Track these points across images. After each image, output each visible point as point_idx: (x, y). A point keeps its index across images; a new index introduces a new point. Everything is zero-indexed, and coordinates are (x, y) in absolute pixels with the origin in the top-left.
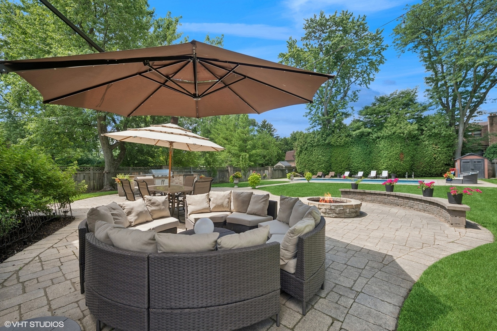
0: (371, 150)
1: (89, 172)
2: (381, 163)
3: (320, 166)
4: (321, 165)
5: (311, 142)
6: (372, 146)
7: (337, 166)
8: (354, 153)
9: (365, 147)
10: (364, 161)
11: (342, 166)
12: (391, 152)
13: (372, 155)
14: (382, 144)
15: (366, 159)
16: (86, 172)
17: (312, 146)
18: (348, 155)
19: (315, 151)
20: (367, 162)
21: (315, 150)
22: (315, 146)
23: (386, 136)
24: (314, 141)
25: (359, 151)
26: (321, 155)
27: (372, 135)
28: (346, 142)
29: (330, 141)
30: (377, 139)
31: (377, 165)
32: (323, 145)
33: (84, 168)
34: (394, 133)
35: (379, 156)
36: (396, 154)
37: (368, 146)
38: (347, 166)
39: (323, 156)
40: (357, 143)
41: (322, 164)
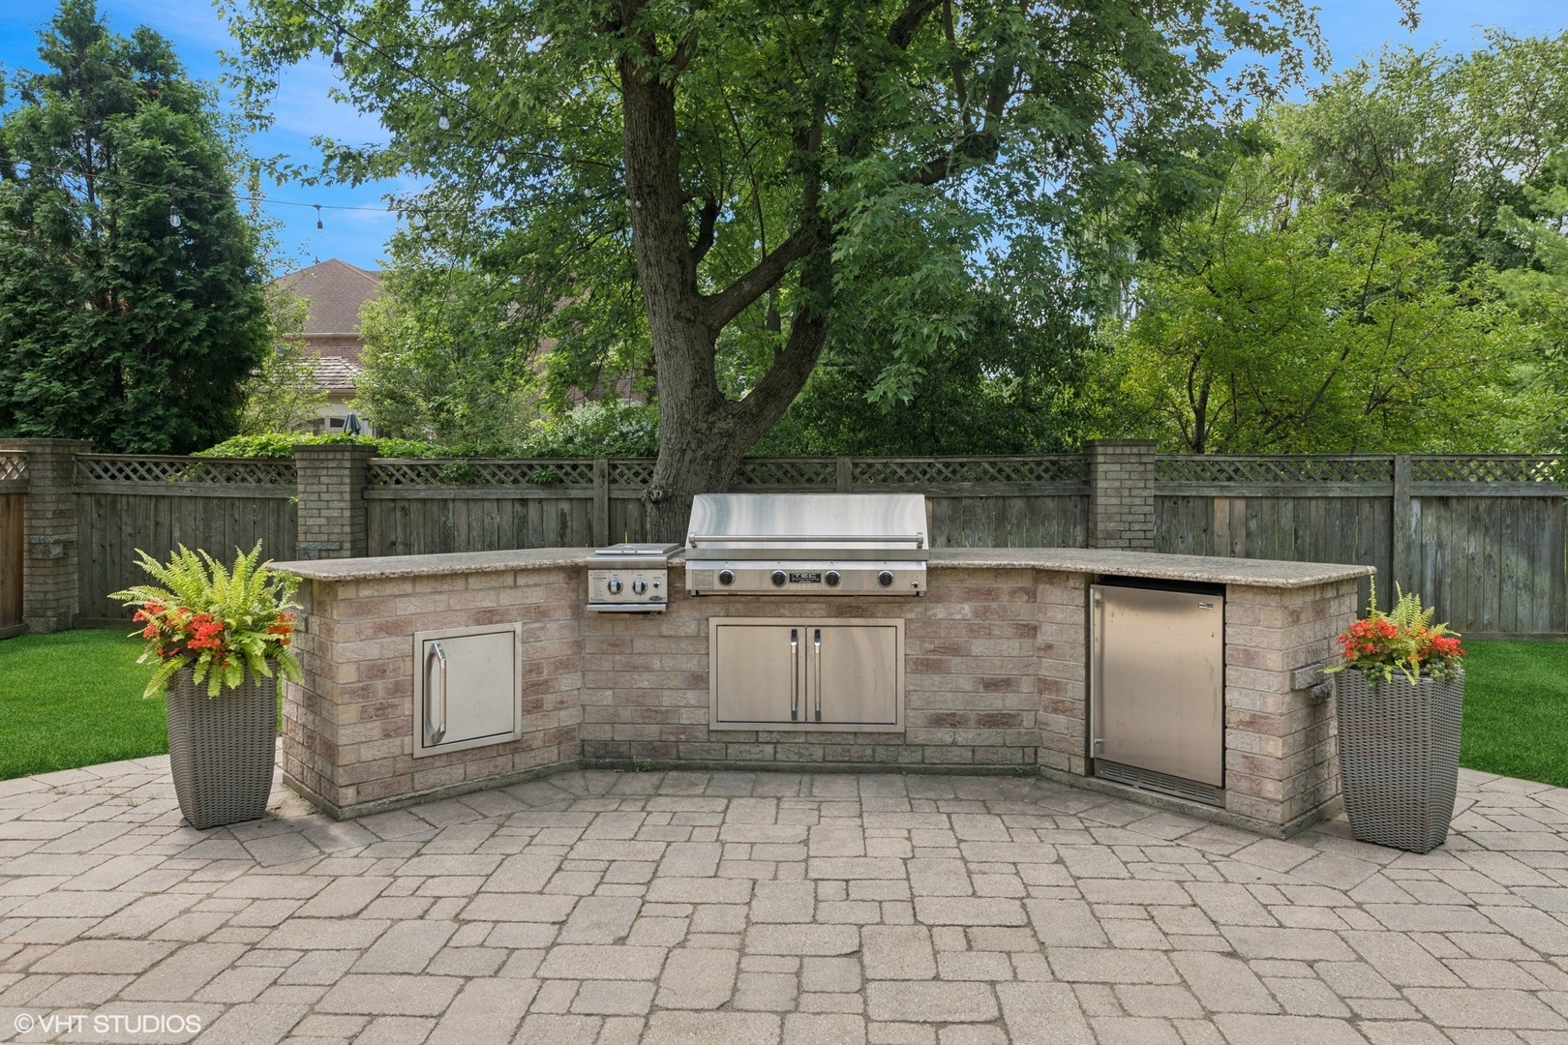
1: (589, 494)
16: (575, 493)
33: (560, 467)
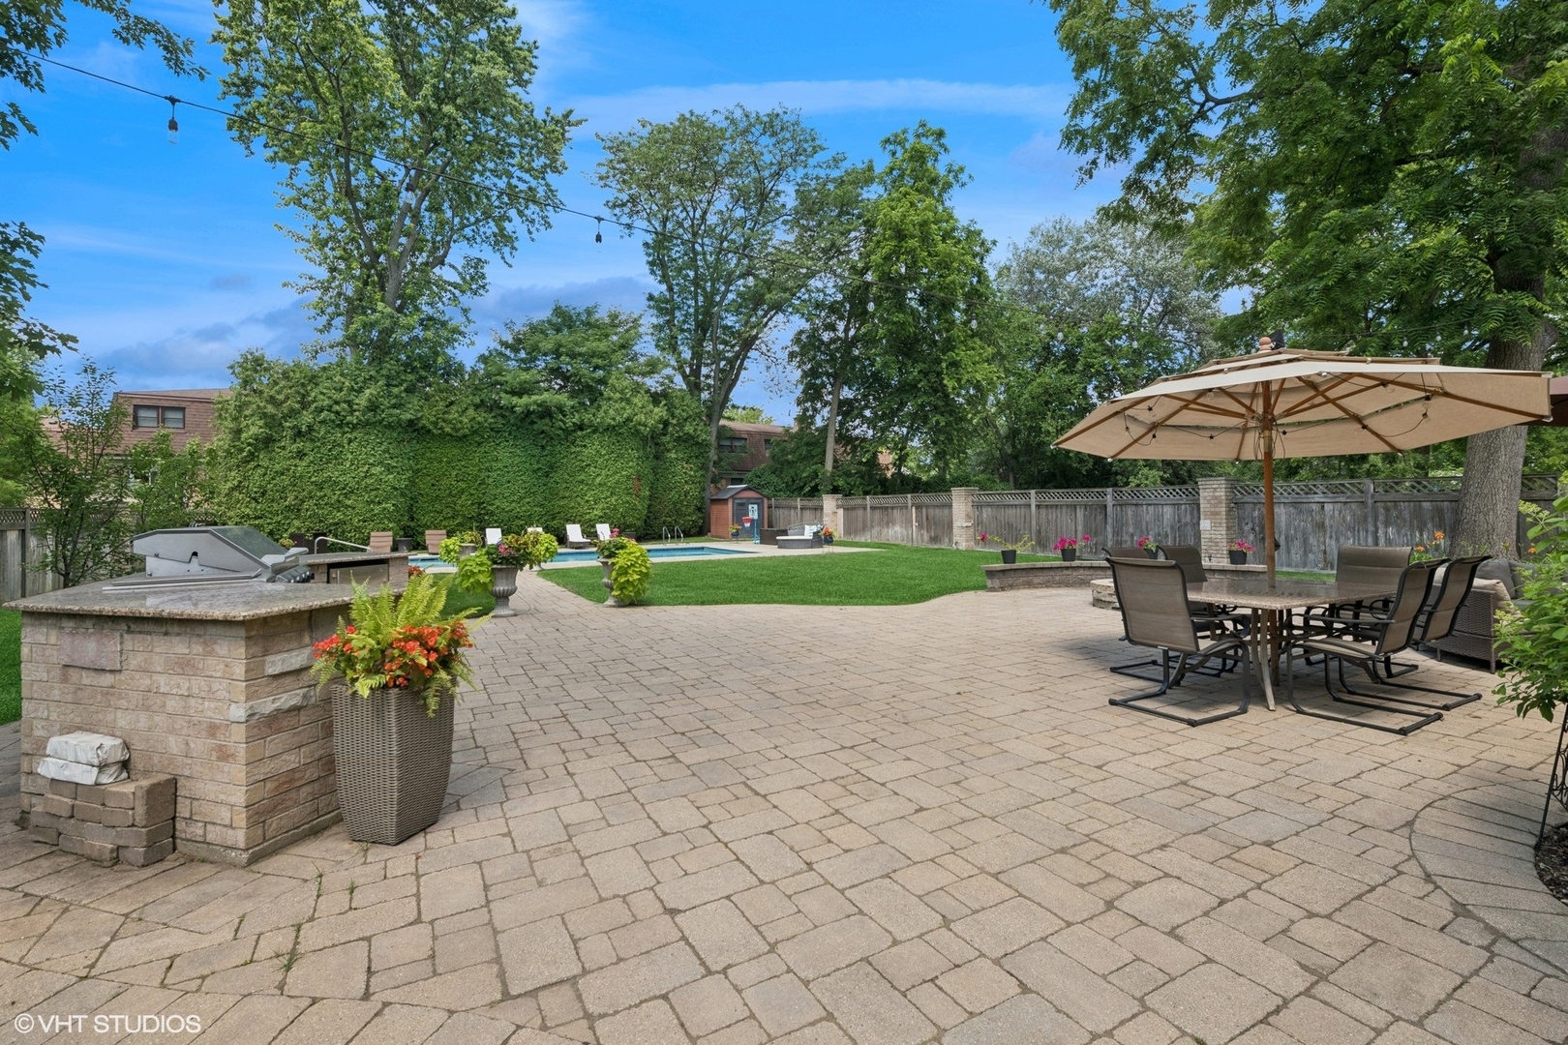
0: (553, 460)
2: (587, 501)
3: (377, 509)
4: (379, 503)
5: (336, 408)
6: (558, 448)
7: (438, 507)
8: (500, 465)
9: (537, 451)
10: (529, 493)
11: (458, 508)
12: (616, 473)
13: (556, 476)
14: (592, 448)
15: (535, 489)
17: (340, 426)
18: (480, 470)
19: (354, 445)
20: (539, 498)
21: (350, 441)
22: (354, 427)
23: (609, 425)
24: (350, 403)
25: (517, 460)
26: (381, 463)
27: (564, 416)
28: (476, 426)
29: (419, 415)
30: (575, 431)
31: (573, 508)
32: (389, 426)
34: (629, 420)
35: (582, 482)
36: (629, 477)
37: (543, 447)
38: (474, 511)
39: (389, 469)
40: (510, 434)
41: (387, 499)
